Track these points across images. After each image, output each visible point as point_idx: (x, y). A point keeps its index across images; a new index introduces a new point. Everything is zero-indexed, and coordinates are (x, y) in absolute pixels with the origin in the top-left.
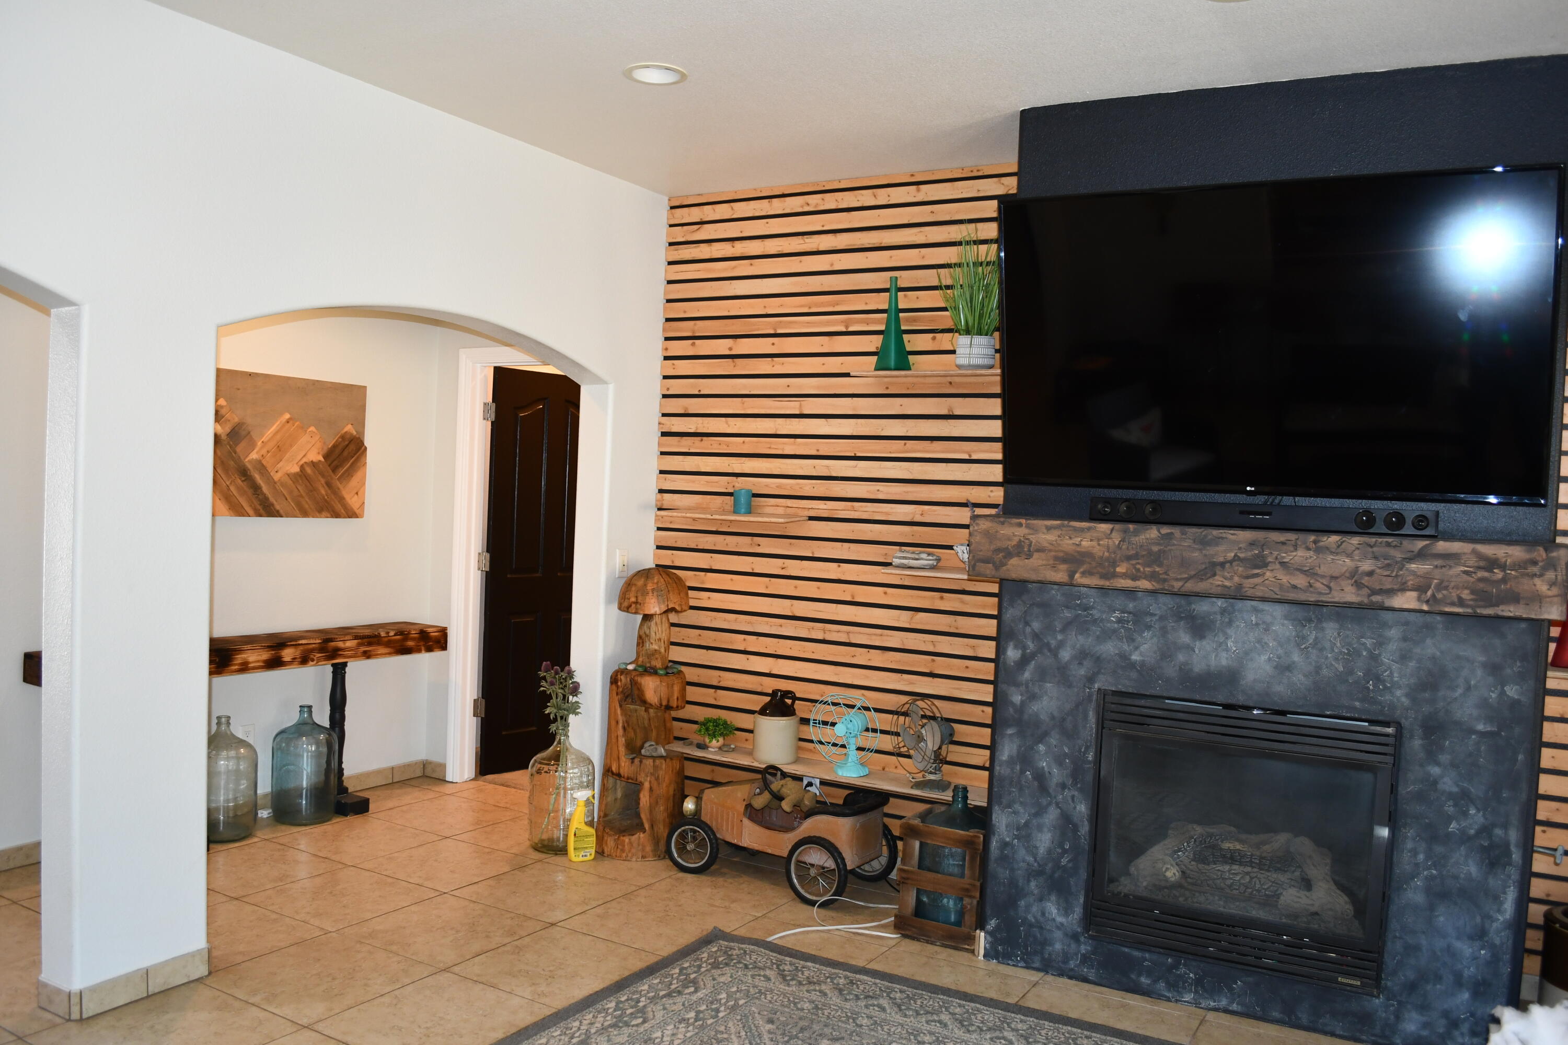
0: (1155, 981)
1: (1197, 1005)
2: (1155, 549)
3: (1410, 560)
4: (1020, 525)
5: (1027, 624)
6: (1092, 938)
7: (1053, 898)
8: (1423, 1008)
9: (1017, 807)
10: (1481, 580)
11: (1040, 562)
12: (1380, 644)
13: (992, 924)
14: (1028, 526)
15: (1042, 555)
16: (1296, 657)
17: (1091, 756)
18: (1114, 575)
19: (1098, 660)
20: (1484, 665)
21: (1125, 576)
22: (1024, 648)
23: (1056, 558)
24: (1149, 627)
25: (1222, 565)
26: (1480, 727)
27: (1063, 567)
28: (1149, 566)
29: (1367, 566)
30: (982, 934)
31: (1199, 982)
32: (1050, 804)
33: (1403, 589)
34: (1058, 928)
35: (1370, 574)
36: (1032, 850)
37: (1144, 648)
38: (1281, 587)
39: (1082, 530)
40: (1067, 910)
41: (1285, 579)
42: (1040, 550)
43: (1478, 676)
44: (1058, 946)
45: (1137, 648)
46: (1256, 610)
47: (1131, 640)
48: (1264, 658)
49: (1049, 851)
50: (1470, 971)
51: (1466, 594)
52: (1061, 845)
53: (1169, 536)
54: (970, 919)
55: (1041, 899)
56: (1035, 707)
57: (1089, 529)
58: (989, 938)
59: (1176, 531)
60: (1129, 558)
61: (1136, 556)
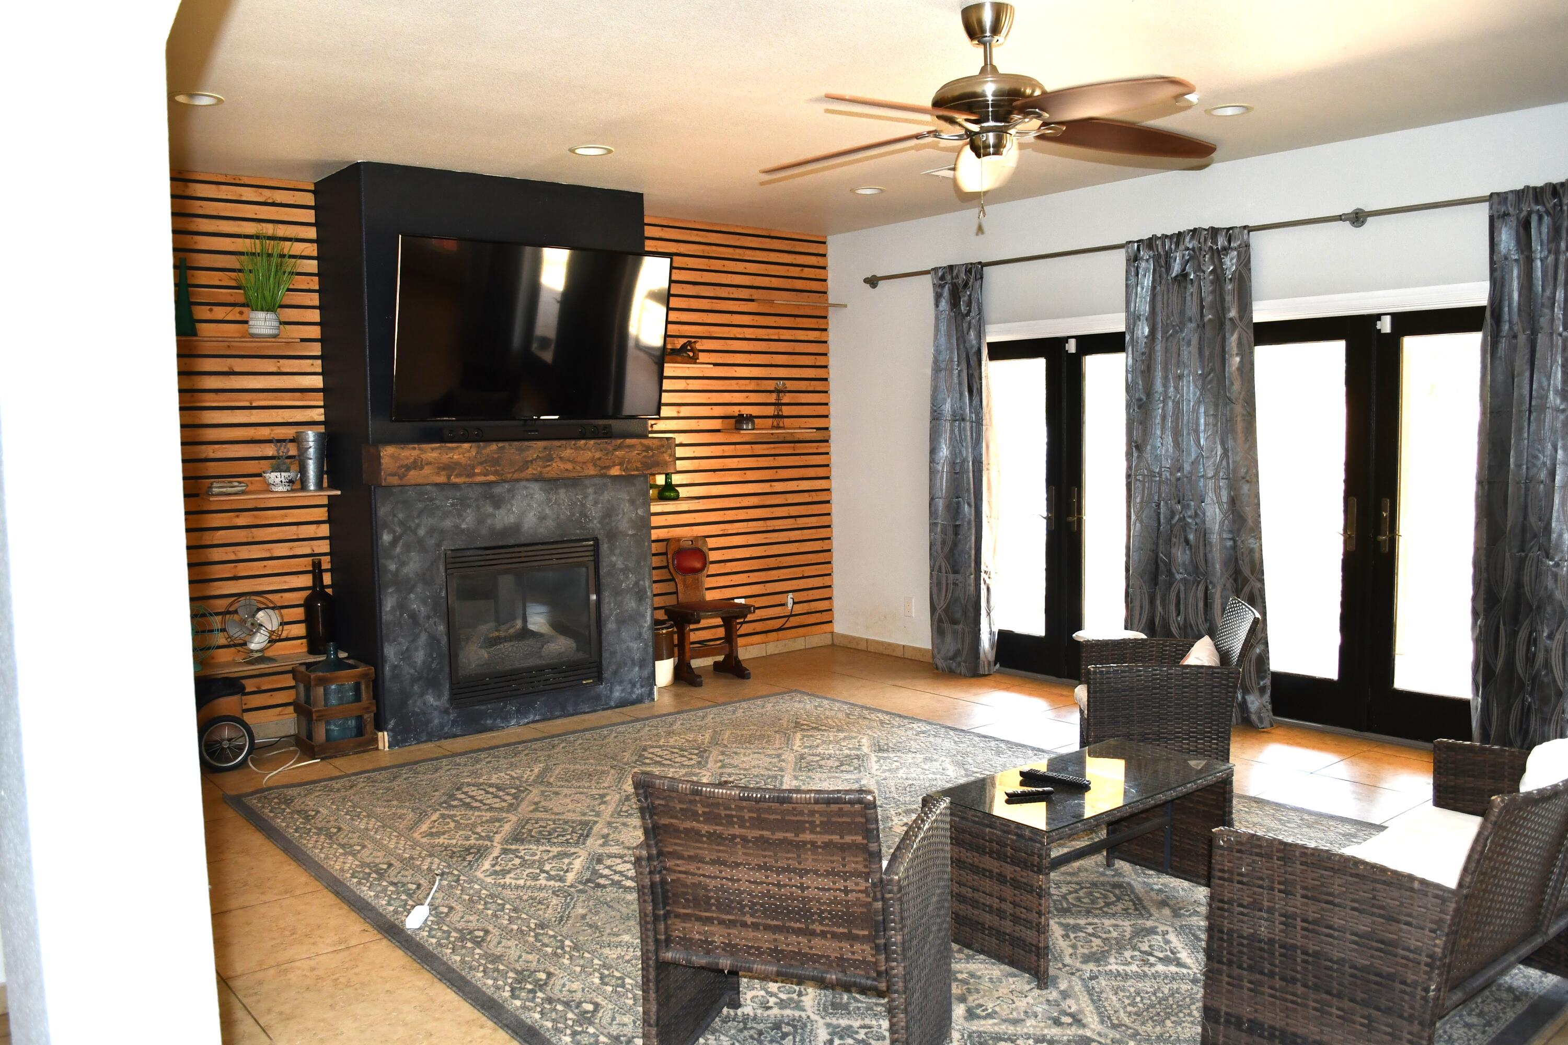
0: (495, 720)
1: (518, 724)
2: (496, 456)
3: (615, 450)
4: (414, 449)
5: (395, 516)
6: (454, 708)
7: (430, 691)
8: (621, 682)
9: (401, 640)
10: (644, 457)
11: (429, 472)
12: (585, 497)
13: (391, 724)
14: (420, 449)
15: (430, 466)
16: (547, 511)
17: (443, 594)
18: (474, 474)
19: (442, 531)
20: (629, 501)
21: (480, 474)
22: (394, 532)
23: (439, 468)
24: (470, 506)
25: (531, 461)
26: (630, 532)
27: (443, 473)
28: (493, 466)
29: (598, 455)
30: (386, 733)
31: (518, 711)
32: (421, 631)
33: (614, 465)
34: (435, 709)
35: (600, 459)
36: (413, 665)
37: (468, 519)
38: (561, 470)
39: (453, 449)
40: (439, 697)
41: (562, 466)
42: (429, 463)
43: (626, 507)
44: (436, 721)
45: (464, 520)
46: (526, 488)
47: (460, 516)
48: (532, 514)
49: (424, 662)
50: (637, 656)
51: (639, 465)
52: (431, 656)
53: (503, 448)
54: (369, 728)
55: (422, 695)
56: (405, 570)
57: (457, 448)
58: (391, 734)
59: (506, 444)
60: (481, 463)
61: (485, 462)
